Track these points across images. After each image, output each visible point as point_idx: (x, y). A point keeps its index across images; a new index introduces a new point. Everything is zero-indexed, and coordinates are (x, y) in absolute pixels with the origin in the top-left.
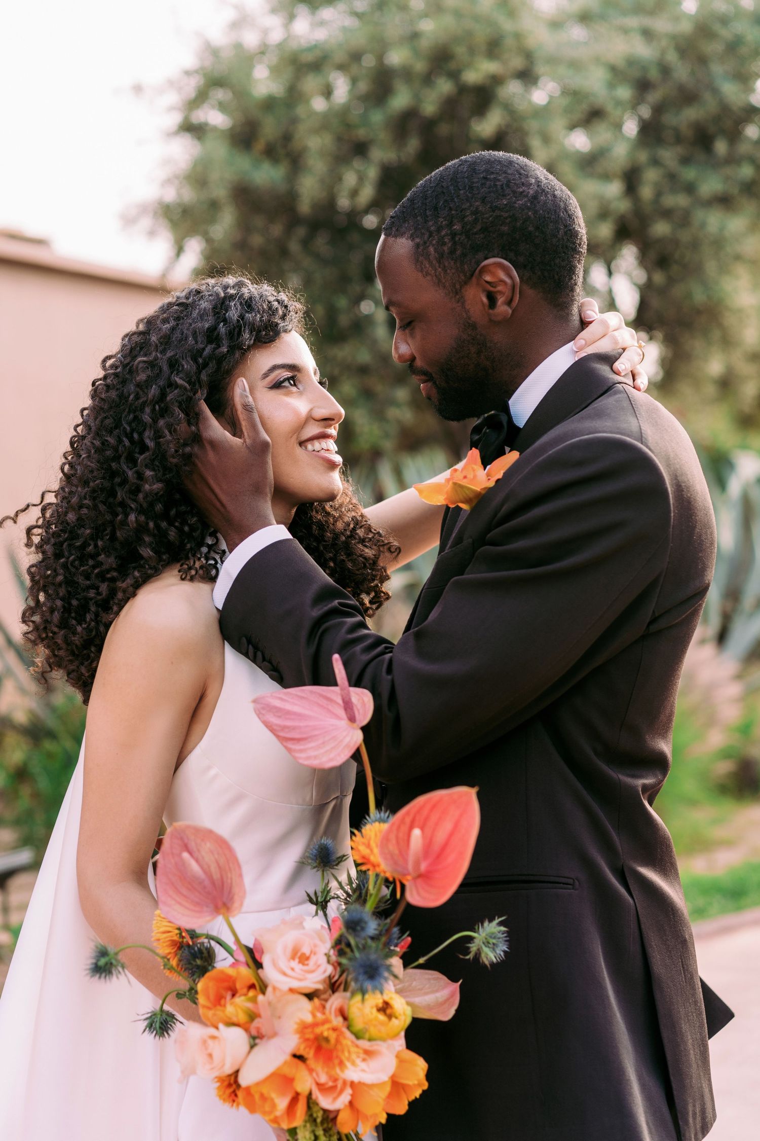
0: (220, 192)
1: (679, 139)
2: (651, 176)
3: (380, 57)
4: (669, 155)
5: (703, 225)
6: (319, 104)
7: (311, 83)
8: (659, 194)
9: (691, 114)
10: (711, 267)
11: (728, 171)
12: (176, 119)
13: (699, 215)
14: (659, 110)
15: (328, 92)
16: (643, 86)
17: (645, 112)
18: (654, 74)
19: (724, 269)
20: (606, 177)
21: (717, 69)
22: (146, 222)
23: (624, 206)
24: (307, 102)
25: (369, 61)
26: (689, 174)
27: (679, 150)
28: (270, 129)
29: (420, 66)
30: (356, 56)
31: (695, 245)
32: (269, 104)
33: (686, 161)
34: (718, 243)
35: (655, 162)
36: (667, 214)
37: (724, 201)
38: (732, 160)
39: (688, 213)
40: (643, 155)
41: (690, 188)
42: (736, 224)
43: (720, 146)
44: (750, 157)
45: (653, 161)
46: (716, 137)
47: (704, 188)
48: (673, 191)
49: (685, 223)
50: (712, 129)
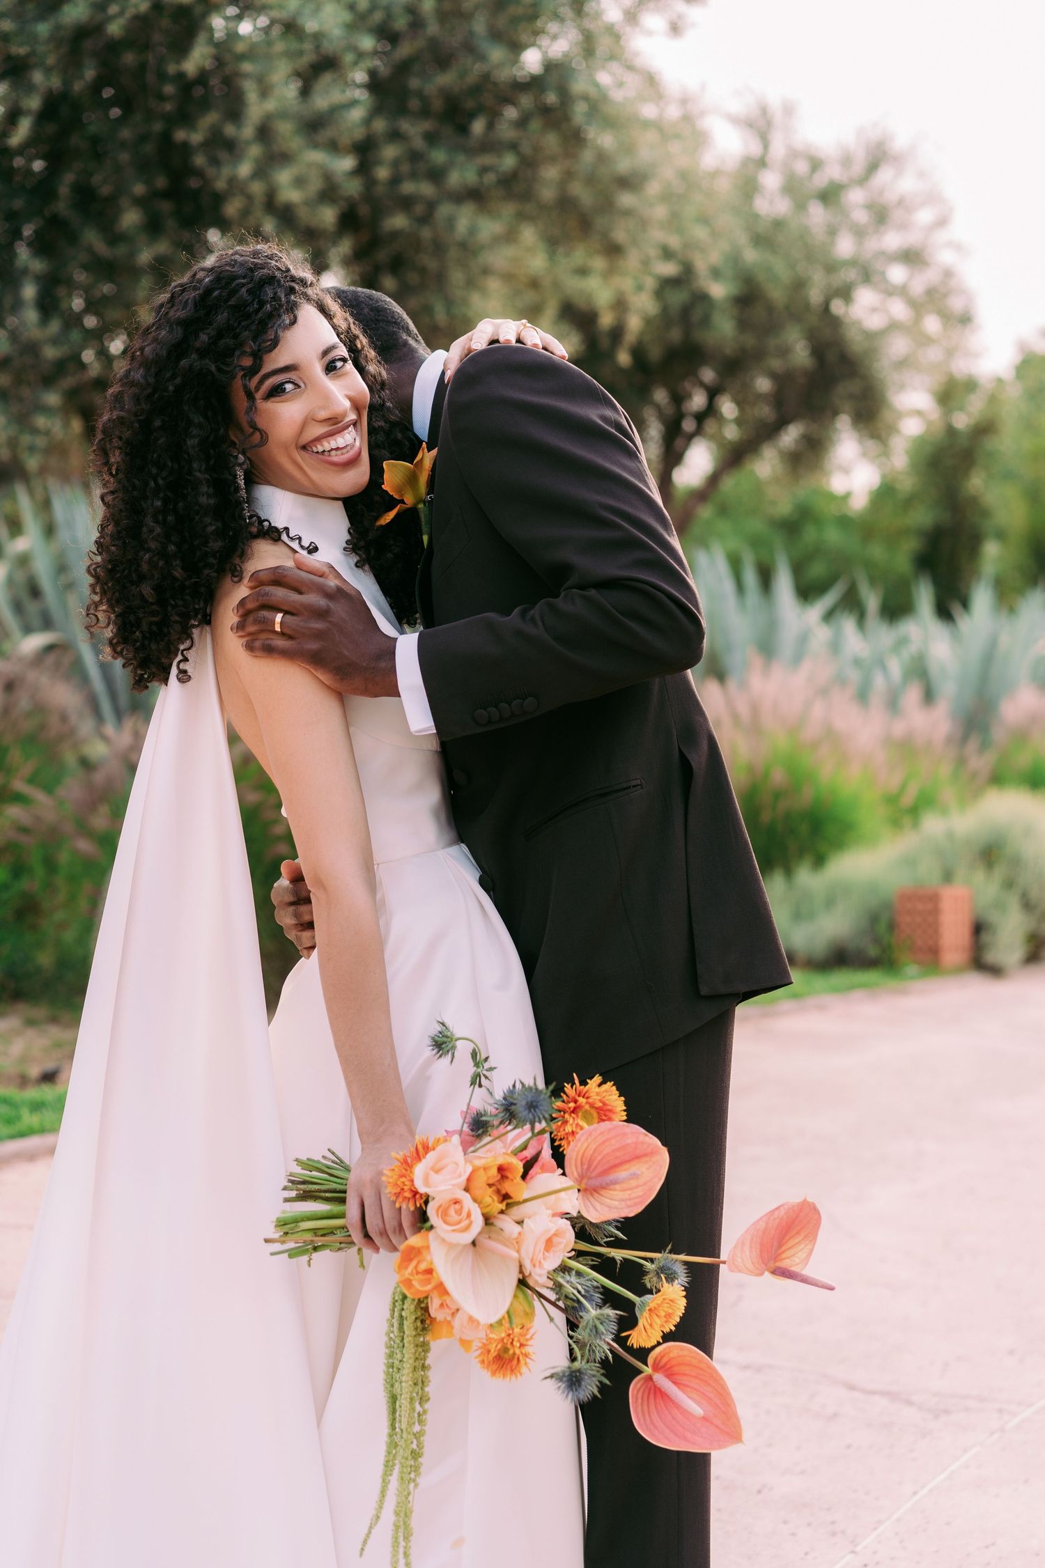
1: (425, 112)
2: (390, 152)
4: (414, 130)
5: (451, 222)
8: (395, 180)
9: (445, 79)
10: (457, 277)
11: (487, 160)
13: (444, 210)
19: (471, 283)
20: (333, 147)
23: (353, 188)
26: (439, 156)
27: (427, 125)
31: (439, 248)
33: (432, 138)
34: (468, 249)
37: (475, 196)
38: (489, 145)
39: (431, 206)
40: (380, 125)
41: (436, 175)
42: (489, 228)
43: (478, 126)
44: (514, 146)
45: (395, 135)
46: (472, 116)
47: (455, 179)
48: (414, 176)
49: (426, 218)
50: (470, 104)
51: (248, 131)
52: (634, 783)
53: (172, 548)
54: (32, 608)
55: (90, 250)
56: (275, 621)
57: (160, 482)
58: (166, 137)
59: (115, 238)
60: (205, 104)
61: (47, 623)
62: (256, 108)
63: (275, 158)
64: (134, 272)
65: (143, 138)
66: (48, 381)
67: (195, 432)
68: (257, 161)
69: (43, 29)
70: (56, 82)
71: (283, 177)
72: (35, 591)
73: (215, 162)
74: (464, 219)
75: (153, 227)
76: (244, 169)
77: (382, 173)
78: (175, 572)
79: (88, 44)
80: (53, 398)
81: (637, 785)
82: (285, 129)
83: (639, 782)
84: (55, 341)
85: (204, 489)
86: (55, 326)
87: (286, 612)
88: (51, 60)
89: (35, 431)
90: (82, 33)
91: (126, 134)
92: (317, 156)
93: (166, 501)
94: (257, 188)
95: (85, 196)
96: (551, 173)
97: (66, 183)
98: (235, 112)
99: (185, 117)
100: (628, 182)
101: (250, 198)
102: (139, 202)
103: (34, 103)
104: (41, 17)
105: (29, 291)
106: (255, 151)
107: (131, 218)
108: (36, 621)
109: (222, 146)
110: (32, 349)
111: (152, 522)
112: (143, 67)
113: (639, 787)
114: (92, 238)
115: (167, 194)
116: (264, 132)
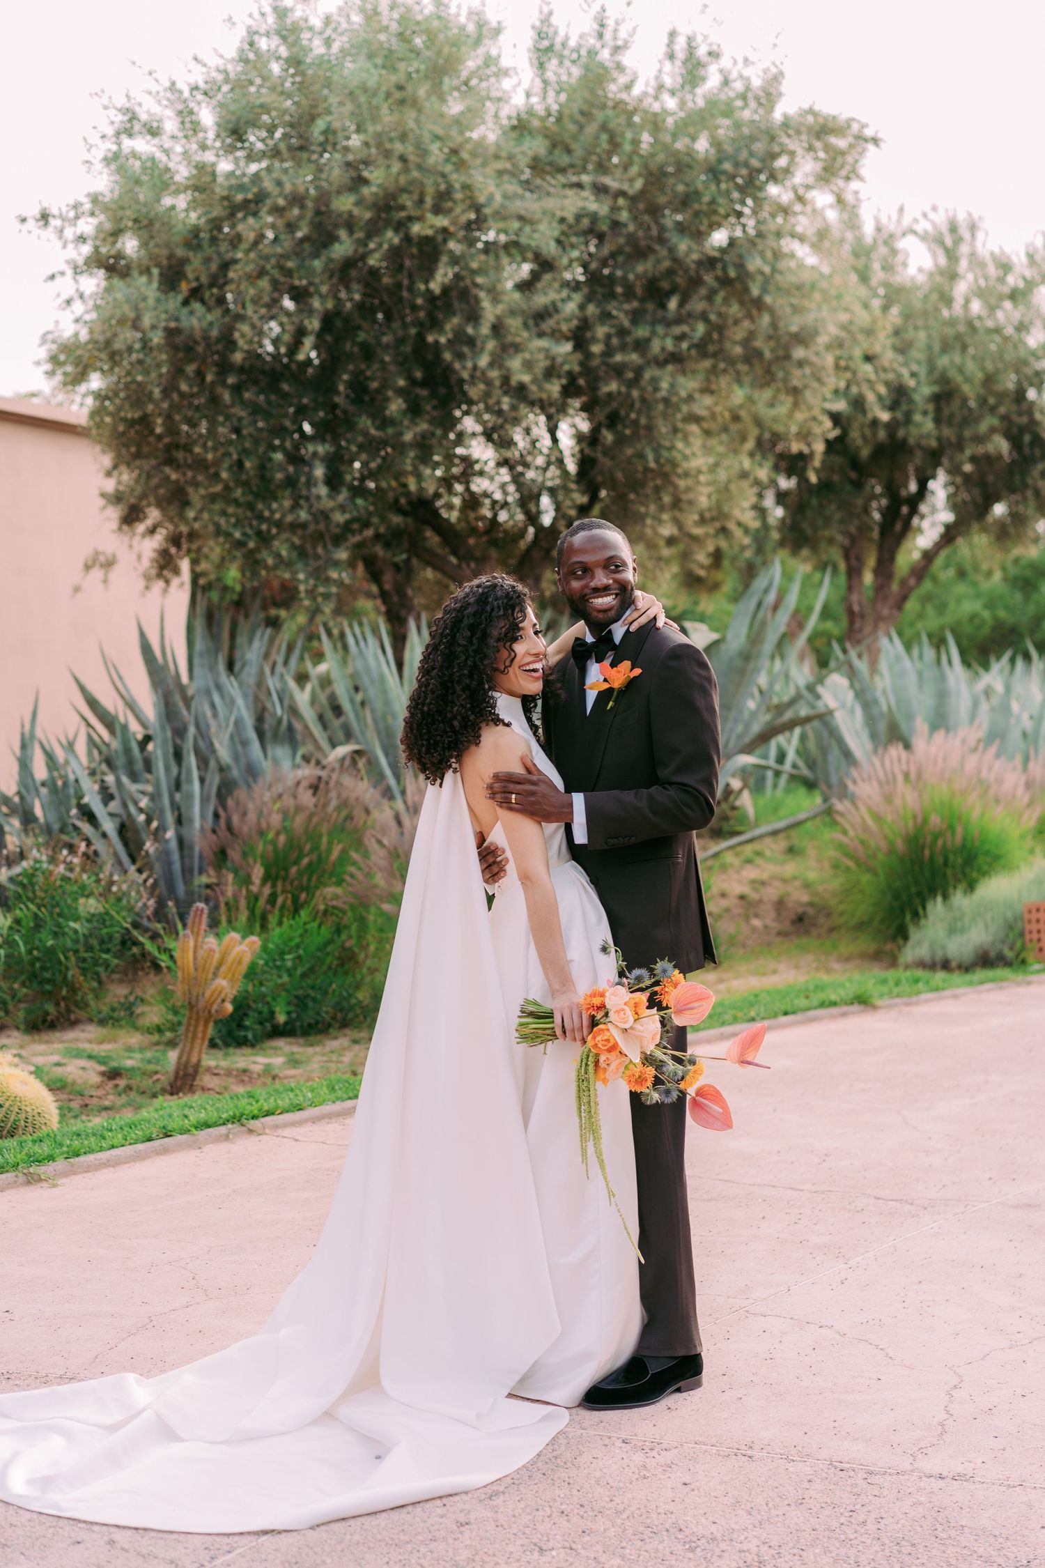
2: (601, 331)
4: (621, 310)
5: (655, 381)
8: (608, 352)
9: (645, 267)
10: (664, 428)
11: (677, 330)
12: (85, 251)
13: (650, 373)
19: (676, 431)
20: (556, 335)
23: (574, 362)
26: (641, 332)
27: (631, 306)
31: (647, 404)
34: (671, 403)
36: (619, 371)
37: (675, 358)
39: (639, 371)
40: (592, 309)
41: (641, 346)
42: (688, 385)
43: (673, 304)
44: (704, 317)
45: (605, 316)
46: (669, 294)
47: (656, 346)
48: (623, 348)
49: (635, 382)
50: (665, 285)
51: (485, 330)
54: (336, 723)
55: (366, 434)
58: (421, 337)
59: (384, 423)
60: (449, 311)
61: (349, 735)
62: (490, 311)
63: (508, 348)
64: (400, 448)
65: (401, 341)
66: (338, 540)
68: (492, 354)
69: (317, 264)
70: (330, 305)
71: (515, 363)
72: (337, 710)
73: (460, 356)
74: (665, 379)
75: (414, 410)
76: (484, 361)
77: (596, 349)
79: (354, 273)
80: (342, 555)
82: (514, 323)
84: (342, 508)
86: (343, 496)
88: (324, 289)
89: (328, 580)
90: (349, 264)
91: (386, 339)
92: (543, 343)
94: (494, 374)
95: (359, 388)
96: (738, 334)
97: (344, 379)
98: (474, 316)
99: (435, 324)
100: (802, 338)
101: (489, 383)
102: (400, 392)
103: (314, 324)
104: (316, 255)
105: (319, 472)
106: (491, 345)
107: (396, 406)
108: (340, 735)
109: (464, 342)
110: (325, 515)
112: (399, 286)
114: (365, 422)
115: (423, 384)
116: (497, 329)
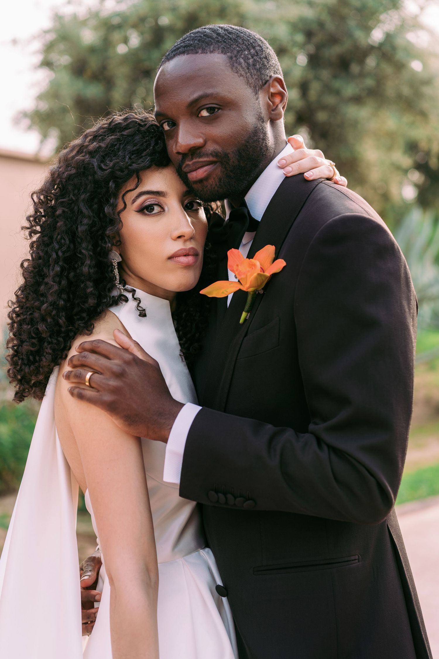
0: (68, 103)
1: (330, 64)
3: (156, 20)
6: (122, 49)
7: (116, 36)
12: (38, 59)
14: (319, 47)
15: (126, 41)
16: (309, 34)
17: (311, 49)
18: (314, 27)
21: (352, 23)
22: (27, 122)
24: (114, 47)
25: (150, 23)
26: (337, 84)
28: (94, 63)
29: (180, 25)
30: (142, 20)
32: (92, 50)
35: (317, 78)
36: (324, 107)
38: (362, 75)
44: (373, 75)
52: (353, 558)
53: (62, 303)
56: (86, 377)
57: (60, 254)
67: (85, 221)
78: (60, 320)
81: (356, 560)
83: (357, 557)
85: (88, 262)
87: (95, 372)
93: (63, 269)
111: (52, 282)
113: (357, 561)
